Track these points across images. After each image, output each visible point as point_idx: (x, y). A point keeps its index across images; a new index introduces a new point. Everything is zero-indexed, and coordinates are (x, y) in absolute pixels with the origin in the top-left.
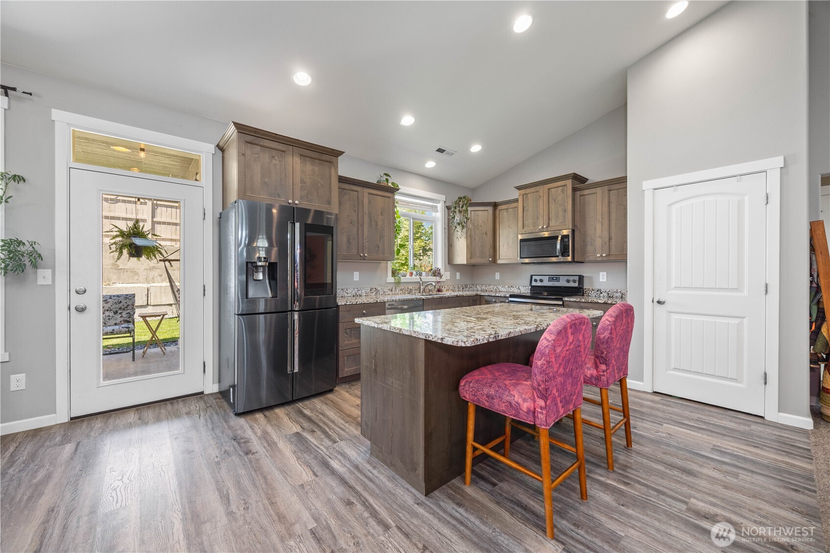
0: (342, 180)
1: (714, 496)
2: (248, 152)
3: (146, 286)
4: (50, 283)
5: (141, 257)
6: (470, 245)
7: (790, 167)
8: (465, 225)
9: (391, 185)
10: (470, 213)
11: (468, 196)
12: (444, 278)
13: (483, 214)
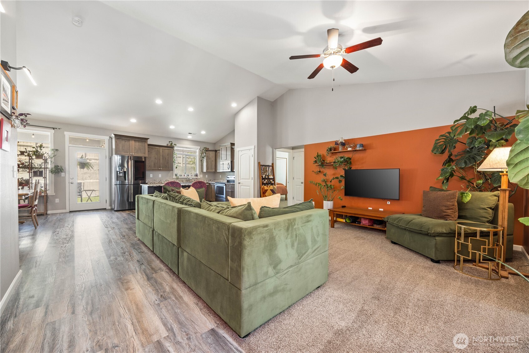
0: (149, 145)
2: (118, 141)
4: (64, 176)
5: (84, 168)
6: (208, 165)
7: (255, 148)
8: (205, 158)
9: (173, 145)
10: (207, 153)
11: (207, 147)
12: (199, 177)
13: (212, 154)
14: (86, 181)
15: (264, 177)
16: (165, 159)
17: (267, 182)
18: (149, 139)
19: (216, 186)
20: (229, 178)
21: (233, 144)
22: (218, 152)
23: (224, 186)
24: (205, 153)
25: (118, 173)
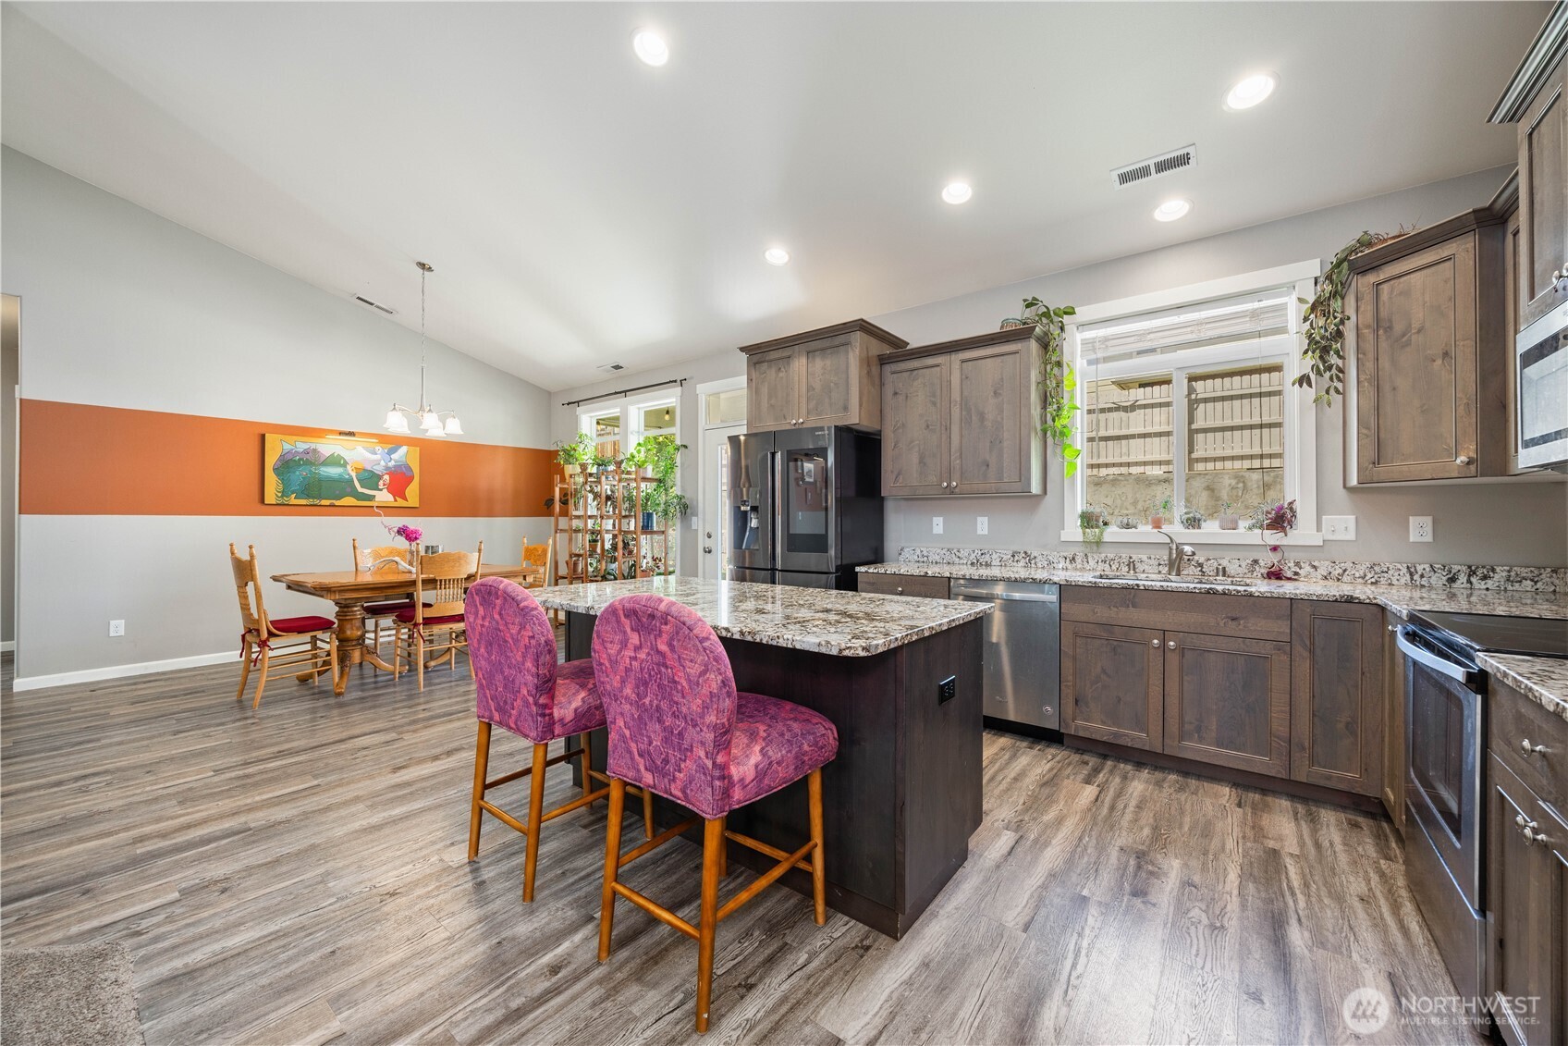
1: (166, 951)
10: (1368, 295)
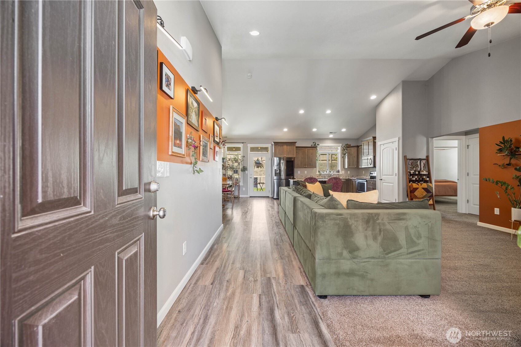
0: (297, 147)
2: (276, 147)
3: (260, 177)
4: (248, 173)
5: (259, 167)
6: (349, 161)
7: (400, 140)
8: (347, 154)
9: (316, 145)
10: (348, 150)
11: (349, 144)
12: (341, 173)
13: (354, 150)
14: (261, 176)
15: (412, 173)
16: (310, 158)
17: (418, 179)
18: (296, 142)
19: (357, 182)
20: (372, 174)
21: (374, 138)
22: (360, 147)
23: (366, 183)
24: (346, 149)
25: (276, 170)
